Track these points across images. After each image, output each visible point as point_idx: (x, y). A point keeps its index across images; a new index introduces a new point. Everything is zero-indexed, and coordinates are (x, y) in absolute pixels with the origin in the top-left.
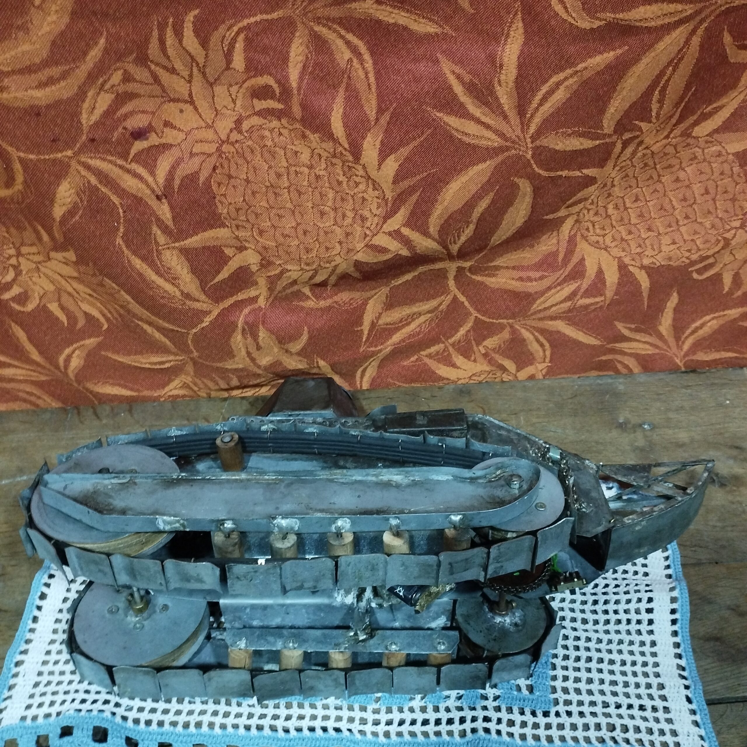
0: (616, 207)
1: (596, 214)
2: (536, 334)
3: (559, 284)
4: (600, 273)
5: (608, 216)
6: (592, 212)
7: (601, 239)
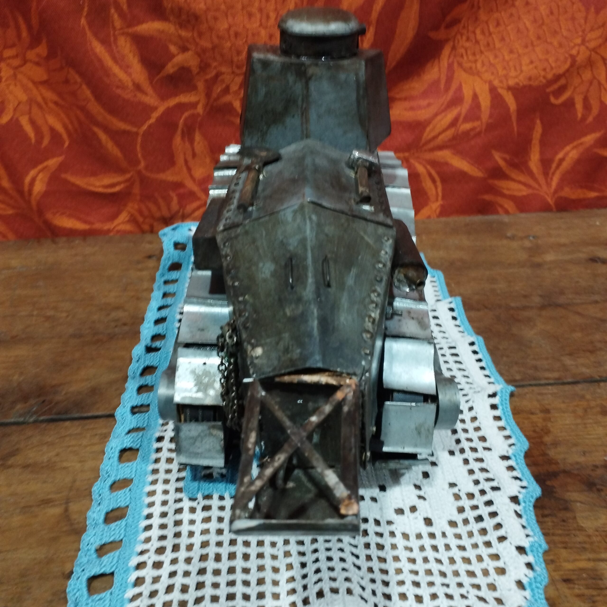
0: (483, 32)
1: (468, 39)
2: (429, 167)
3: (443, 111)
4: (475, 96)
5: (477, 42)
6: (464, 38)
7: (473, 65)
